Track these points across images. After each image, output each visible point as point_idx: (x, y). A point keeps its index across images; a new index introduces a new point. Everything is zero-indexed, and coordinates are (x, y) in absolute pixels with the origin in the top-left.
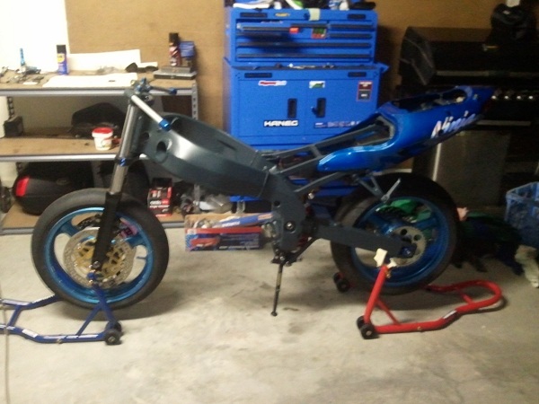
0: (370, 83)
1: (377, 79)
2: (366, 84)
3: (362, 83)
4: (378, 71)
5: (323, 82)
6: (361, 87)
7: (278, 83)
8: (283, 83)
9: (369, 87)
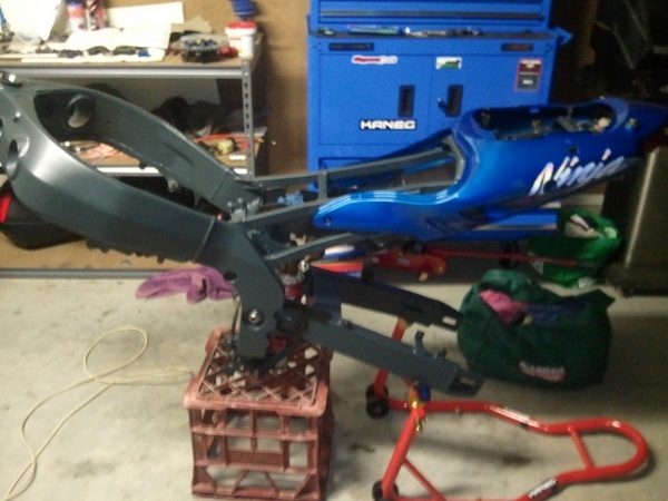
0: (538, 62)
1: (552, 55)
2: (531, 63)
3: (525, 62)
4: (553, 42)
5: (460, 59)
6: (523, 67)
7: (384, 60)
8: (393, 60)
9: (537, 68)
